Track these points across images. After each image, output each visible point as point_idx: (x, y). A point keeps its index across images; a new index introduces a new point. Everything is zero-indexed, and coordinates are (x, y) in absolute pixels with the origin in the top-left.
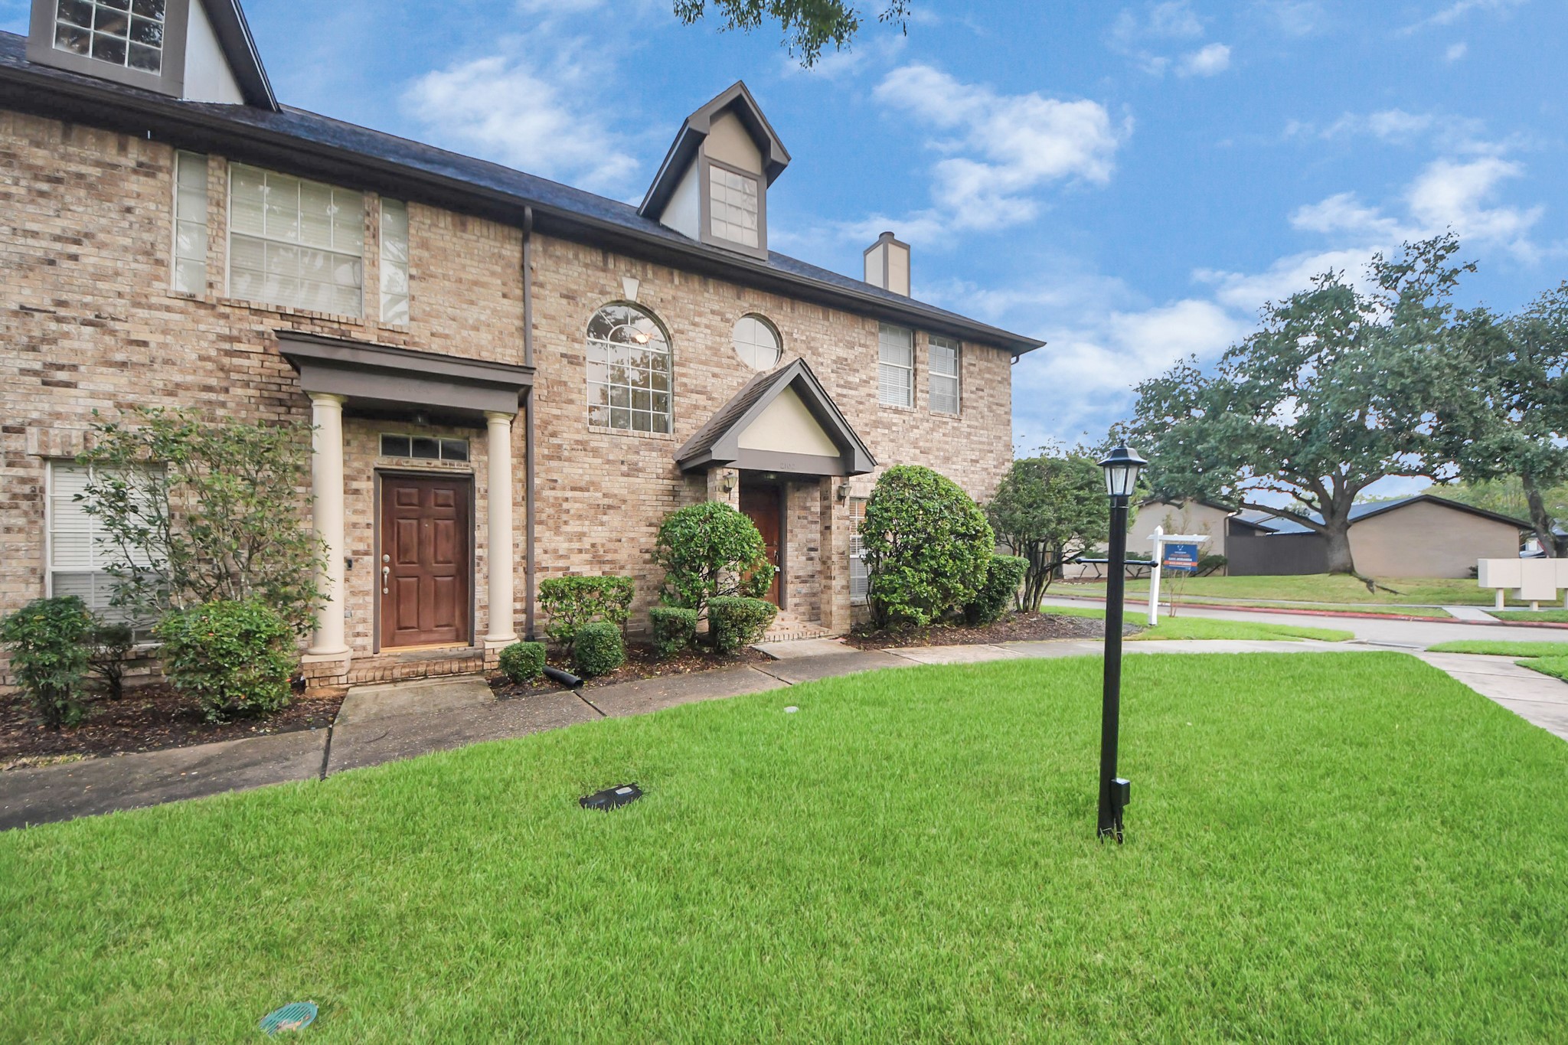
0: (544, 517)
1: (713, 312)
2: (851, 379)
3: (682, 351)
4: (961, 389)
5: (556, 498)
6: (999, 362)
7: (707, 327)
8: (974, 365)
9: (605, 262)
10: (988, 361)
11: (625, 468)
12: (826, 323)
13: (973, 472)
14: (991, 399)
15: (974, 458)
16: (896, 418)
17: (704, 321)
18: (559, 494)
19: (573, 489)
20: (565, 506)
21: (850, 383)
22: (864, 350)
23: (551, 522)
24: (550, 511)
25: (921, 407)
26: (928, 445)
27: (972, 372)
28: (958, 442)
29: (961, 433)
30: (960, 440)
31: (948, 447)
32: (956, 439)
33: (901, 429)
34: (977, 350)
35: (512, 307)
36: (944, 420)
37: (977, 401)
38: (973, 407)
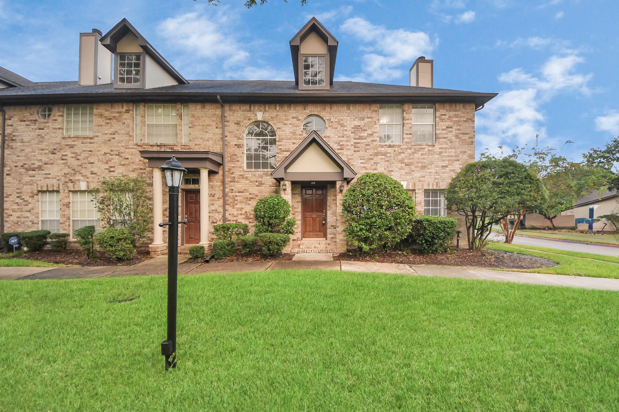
0: (229, 202)
1: (293, 118)
2: (362, 135)
3: (280, 136)
4: (435, 129)
5: (233, 196)
6: (465, 110)
7: (290, 124)
8: (445, 115)
9: (250, 108)
10: (456, 111)
11: (257, 183)
12: (349, 111)
13: (443, 173)
14: (458, 132)
15: (444, 165)
16: (389, 150)
17: (289, 122)
18: (234, 194)
19: (239, 192)
20: (236, 198)
21: (362, 136)
22: (370, 120)
23: (231, 204)
24: (231, 200)
25: (406, 142)
26: (410, 161)
27: (444, 119)
28: (432, 157)
29: (435, 152)
30: (434, 156)
31: (424, 161)
32: (431, 156)
33: (393, 155)
34: (447, 106)
35: (219, 131)
36: (422, 147)
37: (447, 134)
38: (445, 138)
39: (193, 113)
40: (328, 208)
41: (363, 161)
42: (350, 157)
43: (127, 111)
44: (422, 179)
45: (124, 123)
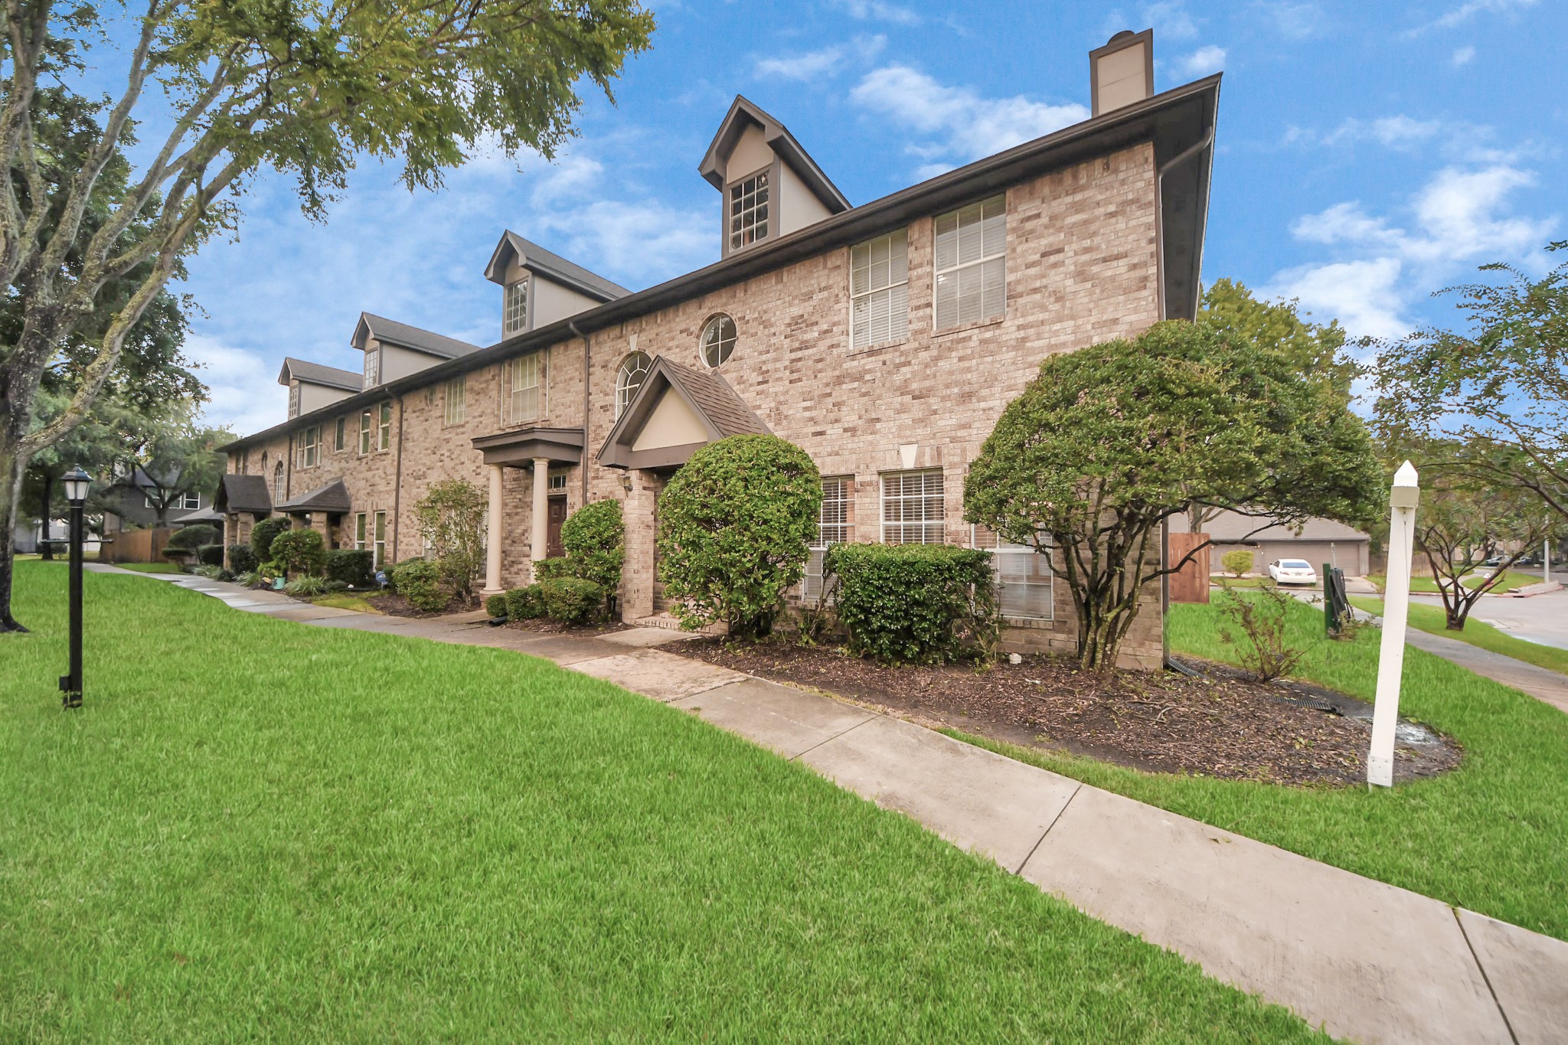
1: (682, 331)
2: (807, 336)
8: (1038, 216)
9: (621, 331)
12: (780, 286)
14: (1085, 258)
16: (871, 363)
21: (807, 341)
26: (927, 384)
27: (1032, 232)
28: (993, 362)
29: (1000, 345)
30: (998, 358)
31: (969, 376)
32: (990, 359)
33: (879, 374)
34: (1044, 186)
36: (962, 335)
37: (1044, 276)
38: (1035, 290)
39: (556, 361)
41: (808, 404)
42: (782, 399)
43: (493, 378)
44: (961, 433)
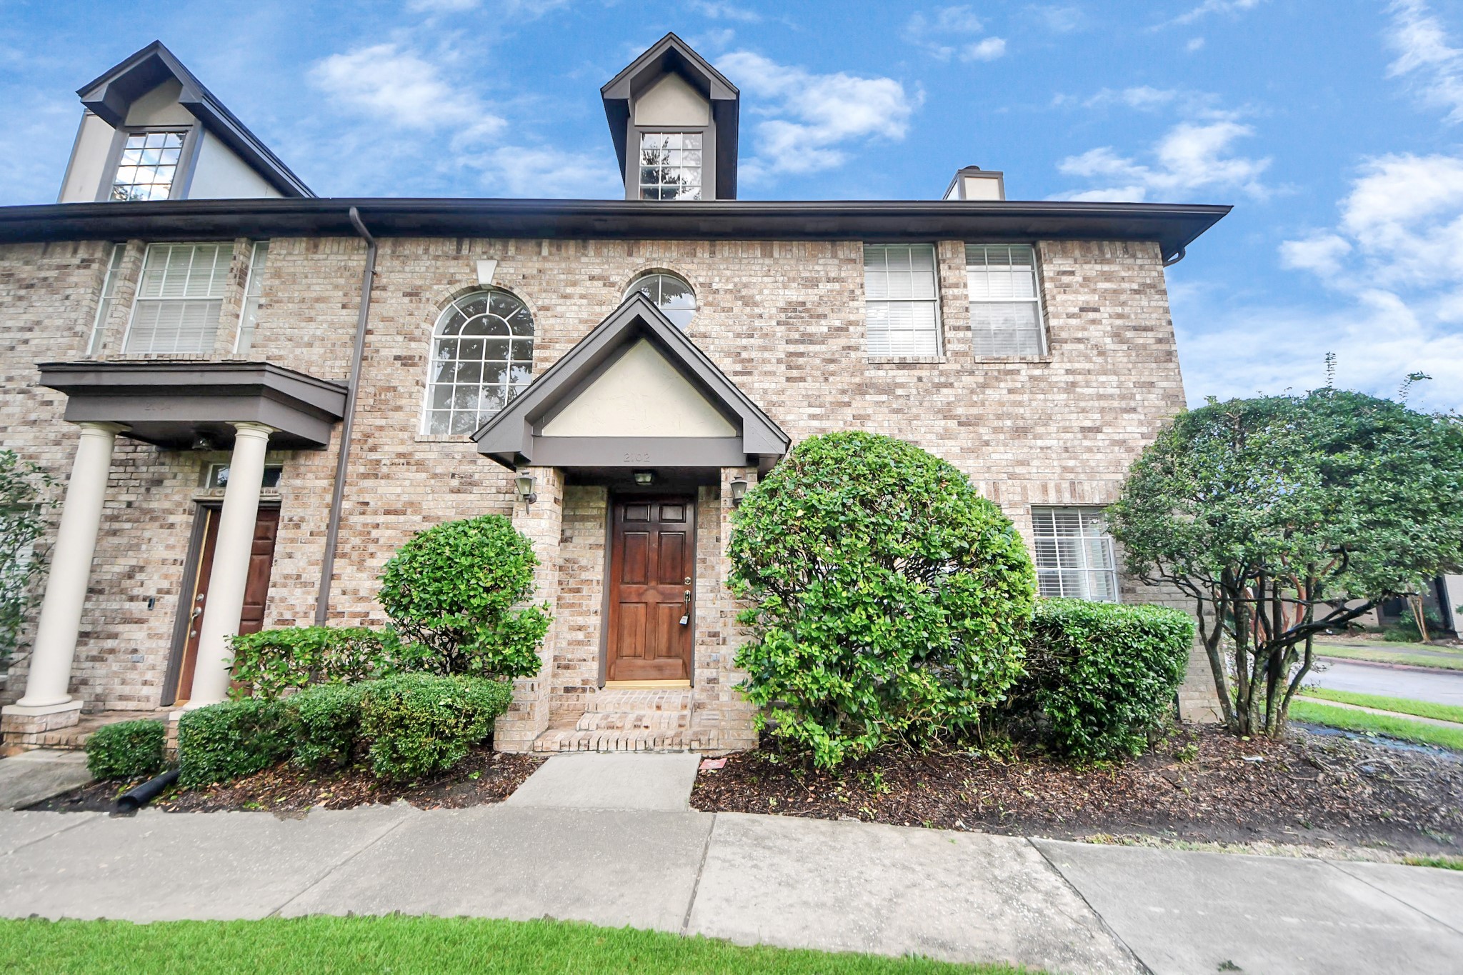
0: (347, 548)
1: (592, 278)
2: (812, 329)
3: (545, 331)
4: (1046, 315)
5: (365, 525)
6: (1130, 261)
7: (582, 297)
8: (1072, 273)
9: (459, 250)
10: (1103, 261)
11: (455, 483)
12: (767, 261)
13: (1090, 450)
14: (1119, 322)
15: (1088, 424)
16: (902, 376)
17: (579, 290)
18: (369, 519)
19: (387, 512)
20: (375, 534)
21: (810, 335)
22: (837, 286)
23: (355, 555)
24: (356, 541)
25: (956, 354)
26: (974, 411)
27: (1068, 285)
28: (1046, 400)
29: (1052, 385)
30: (1050, 397)
31: (1022, 410)
32: (1042, 397)
33: (914, 391)
34: (1075, 248)
35: (350, 316)
36: (1009, 367)
37: (1084, 329)
38: (1079, 340)
39: (279, 264)
40: (699, 568)
41: (817, 411)
42: (775, 398)
43: (86, 264)
44: (1019, 470)
45: (67, 298)
